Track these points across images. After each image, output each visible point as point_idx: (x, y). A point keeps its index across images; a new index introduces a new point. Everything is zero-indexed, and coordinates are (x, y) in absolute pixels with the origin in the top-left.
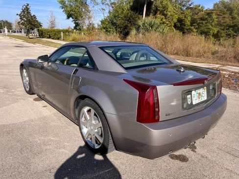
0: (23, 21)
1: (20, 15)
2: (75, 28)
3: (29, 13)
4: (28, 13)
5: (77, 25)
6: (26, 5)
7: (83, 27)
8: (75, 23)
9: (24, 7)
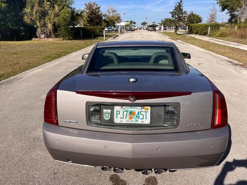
0: (174, 18)
1: (172, 13)
2: (230, 21)
3: (181, 10)
4: (179, 10)
5: (233, 16)
6: (180, 2)
7: (240, 18)
8: (231, 15)
9: (178, 4)
